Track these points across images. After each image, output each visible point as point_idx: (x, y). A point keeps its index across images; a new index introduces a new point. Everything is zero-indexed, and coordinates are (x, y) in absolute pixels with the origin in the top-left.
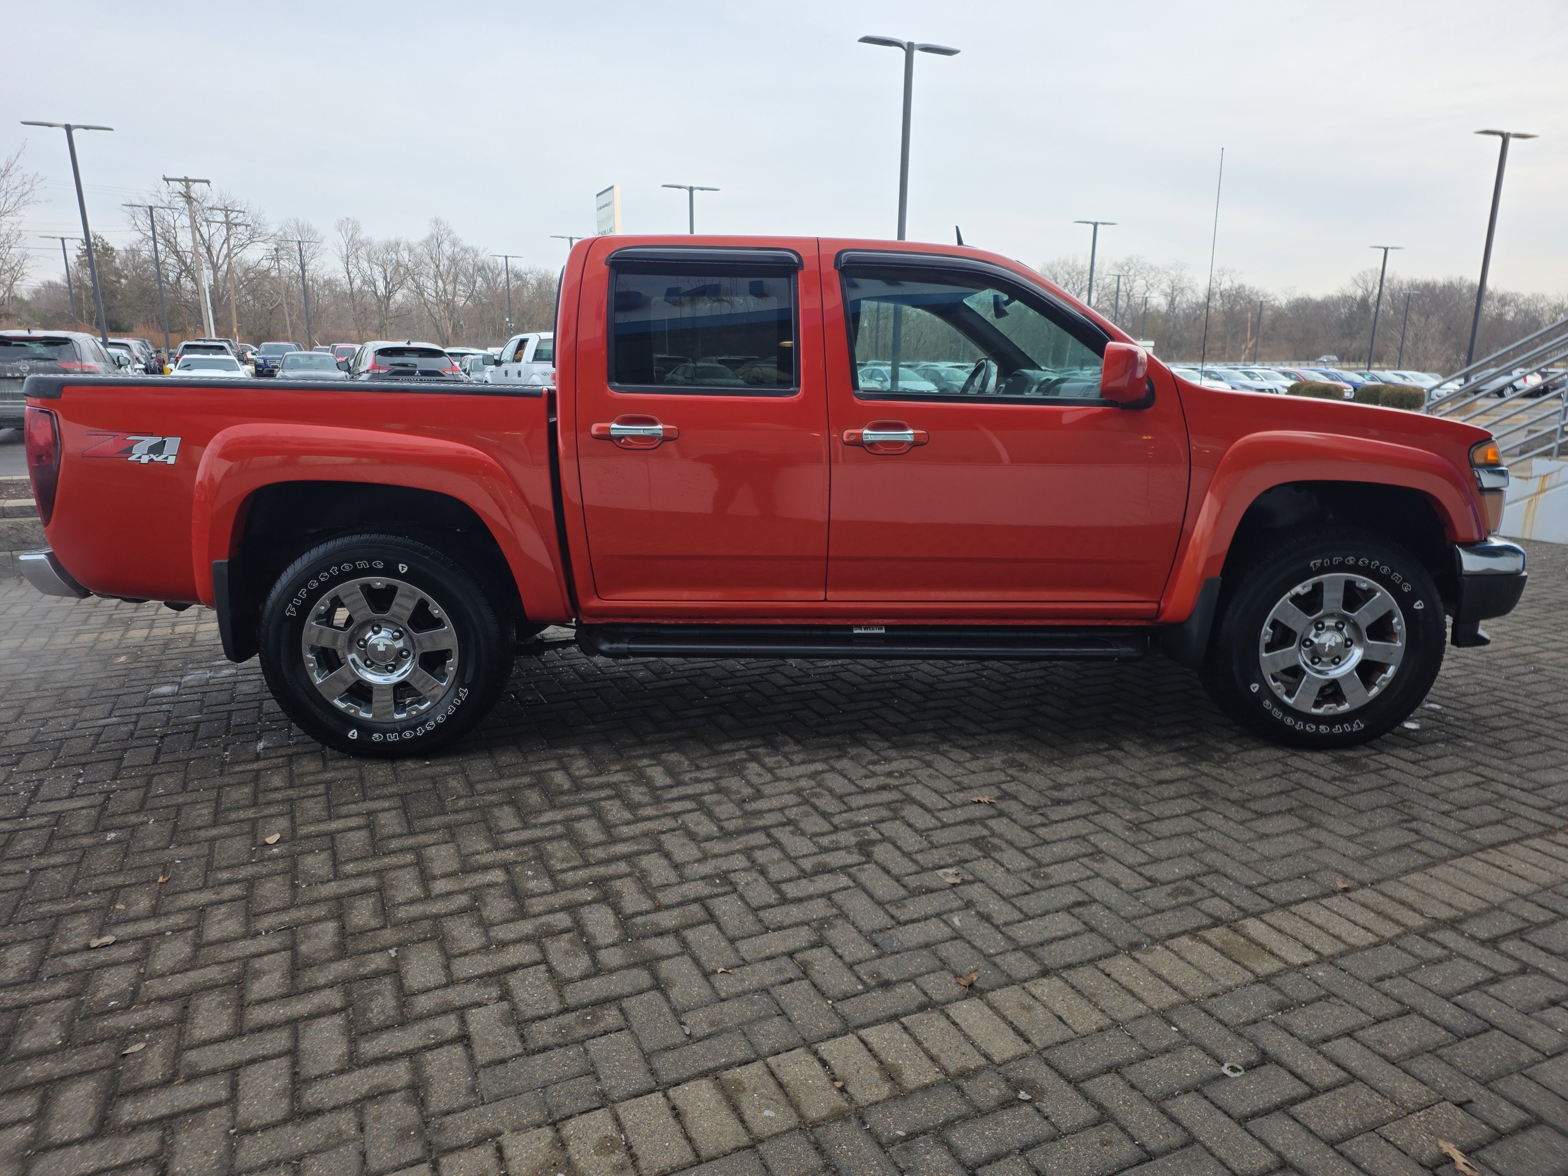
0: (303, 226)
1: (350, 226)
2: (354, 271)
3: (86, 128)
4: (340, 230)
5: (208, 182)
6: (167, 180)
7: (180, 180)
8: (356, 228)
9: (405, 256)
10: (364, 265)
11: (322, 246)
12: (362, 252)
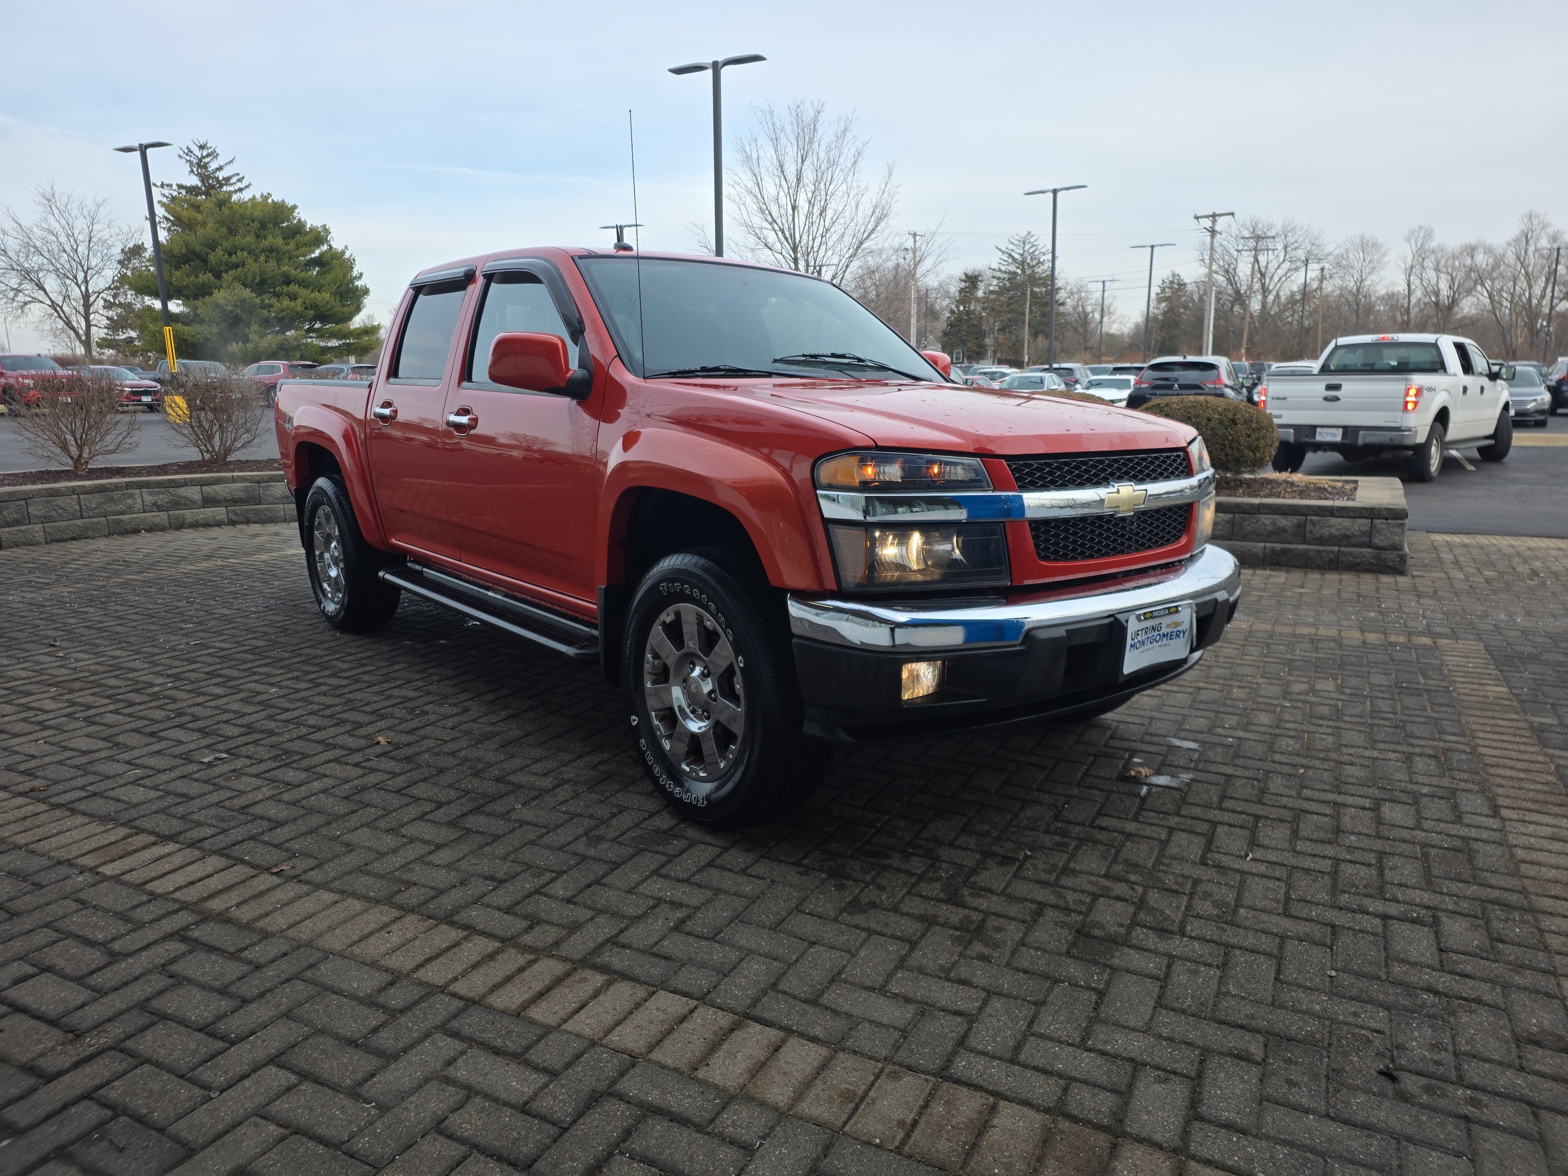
0: (1367, 242)
1: (1422, 234)
2: (1415, 281)
3: (1067, 189)
4: (1409, 240)
5: (1232, 214)
6: (1197, 218)
7: (1207, 217)
8: (1429, 235)
9: (1481, 259)
10: (1431, 274)
11: (1385, 259)
12: (1429, 263)
